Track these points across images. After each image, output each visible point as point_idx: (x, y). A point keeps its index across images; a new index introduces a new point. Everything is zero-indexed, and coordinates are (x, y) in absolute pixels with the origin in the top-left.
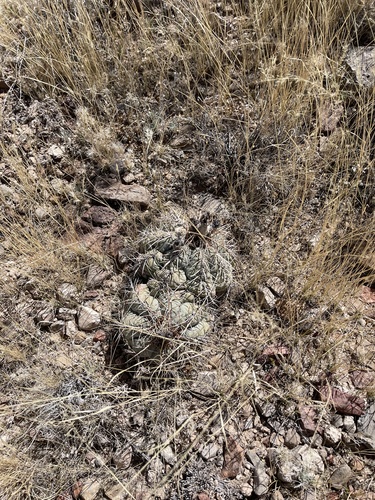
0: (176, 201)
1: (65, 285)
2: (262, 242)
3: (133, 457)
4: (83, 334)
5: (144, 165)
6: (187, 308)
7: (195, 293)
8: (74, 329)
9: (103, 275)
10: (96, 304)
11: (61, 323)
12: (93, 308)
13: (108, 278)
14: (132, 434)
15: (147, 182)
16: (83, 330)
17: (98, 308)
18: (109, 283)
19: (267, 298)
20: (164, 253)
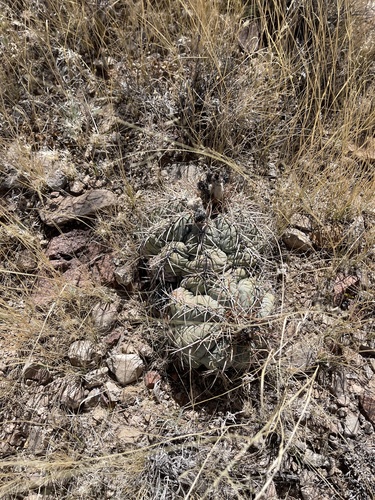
0: (145, 187)
1: (74, 346)
2: (258, 187)
3: (277, 488)
4: (130, 388)
5: (86, 165)
6: (246, 285)
7: (245, 265)
8: (116, 389)
9: (114, 308)
10: (125, 345)
11: (96, 392)
12: (124, 352)
13: (120, 309)
14: (262, 463)
15: (99, 183)
16: (128, 384)
17: (131, 349)
18: (125, 314)
19: (300, 238)
20: (184, 241)
